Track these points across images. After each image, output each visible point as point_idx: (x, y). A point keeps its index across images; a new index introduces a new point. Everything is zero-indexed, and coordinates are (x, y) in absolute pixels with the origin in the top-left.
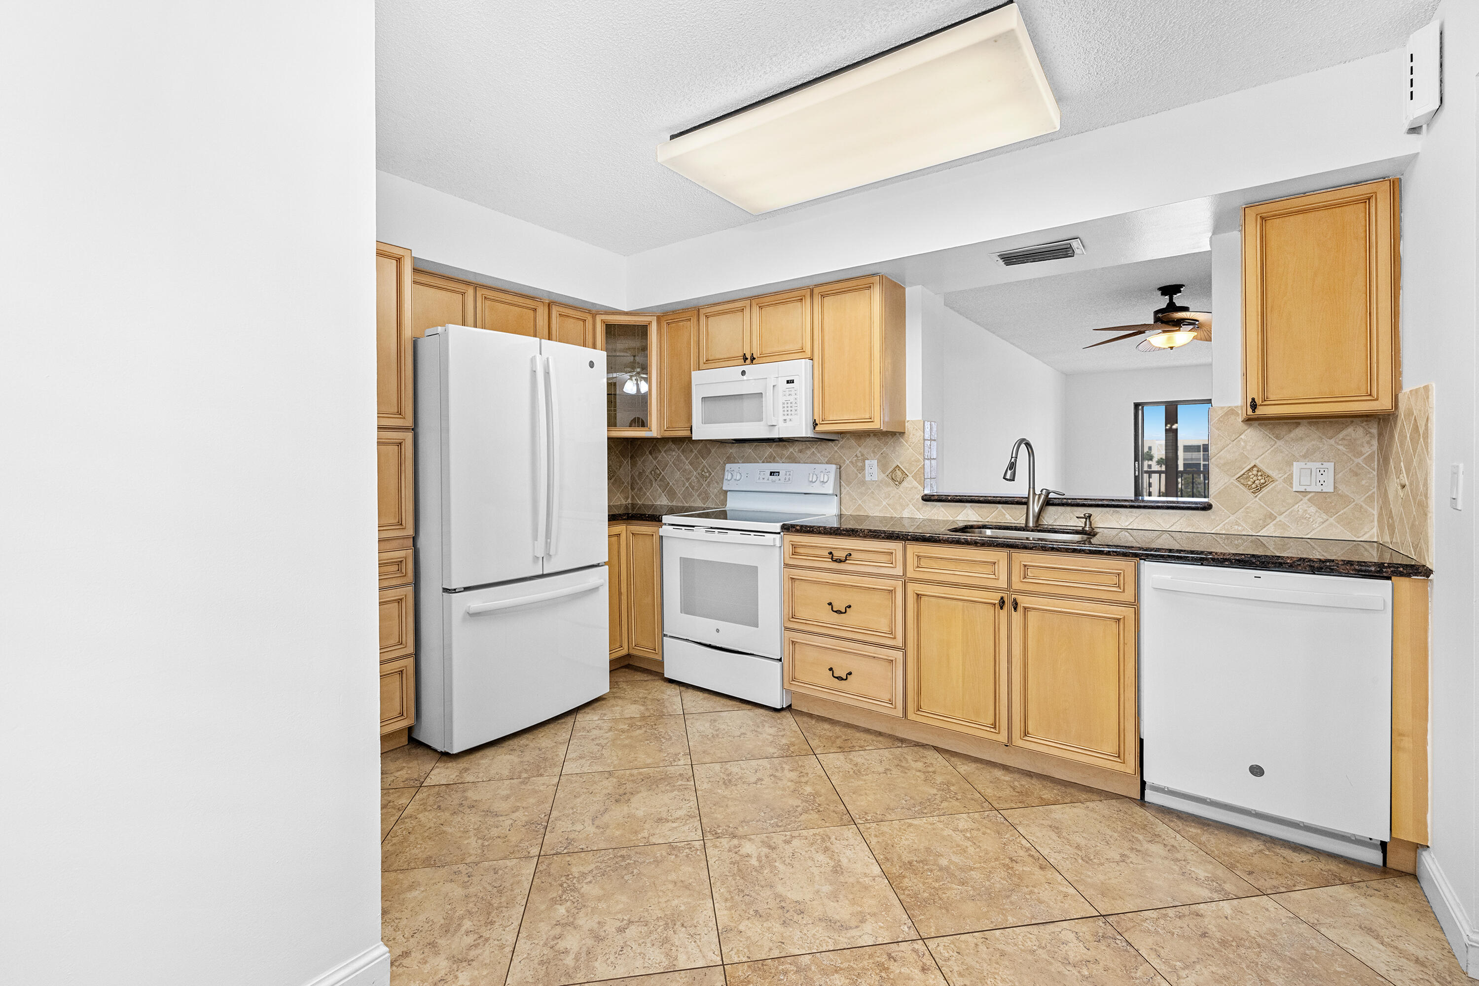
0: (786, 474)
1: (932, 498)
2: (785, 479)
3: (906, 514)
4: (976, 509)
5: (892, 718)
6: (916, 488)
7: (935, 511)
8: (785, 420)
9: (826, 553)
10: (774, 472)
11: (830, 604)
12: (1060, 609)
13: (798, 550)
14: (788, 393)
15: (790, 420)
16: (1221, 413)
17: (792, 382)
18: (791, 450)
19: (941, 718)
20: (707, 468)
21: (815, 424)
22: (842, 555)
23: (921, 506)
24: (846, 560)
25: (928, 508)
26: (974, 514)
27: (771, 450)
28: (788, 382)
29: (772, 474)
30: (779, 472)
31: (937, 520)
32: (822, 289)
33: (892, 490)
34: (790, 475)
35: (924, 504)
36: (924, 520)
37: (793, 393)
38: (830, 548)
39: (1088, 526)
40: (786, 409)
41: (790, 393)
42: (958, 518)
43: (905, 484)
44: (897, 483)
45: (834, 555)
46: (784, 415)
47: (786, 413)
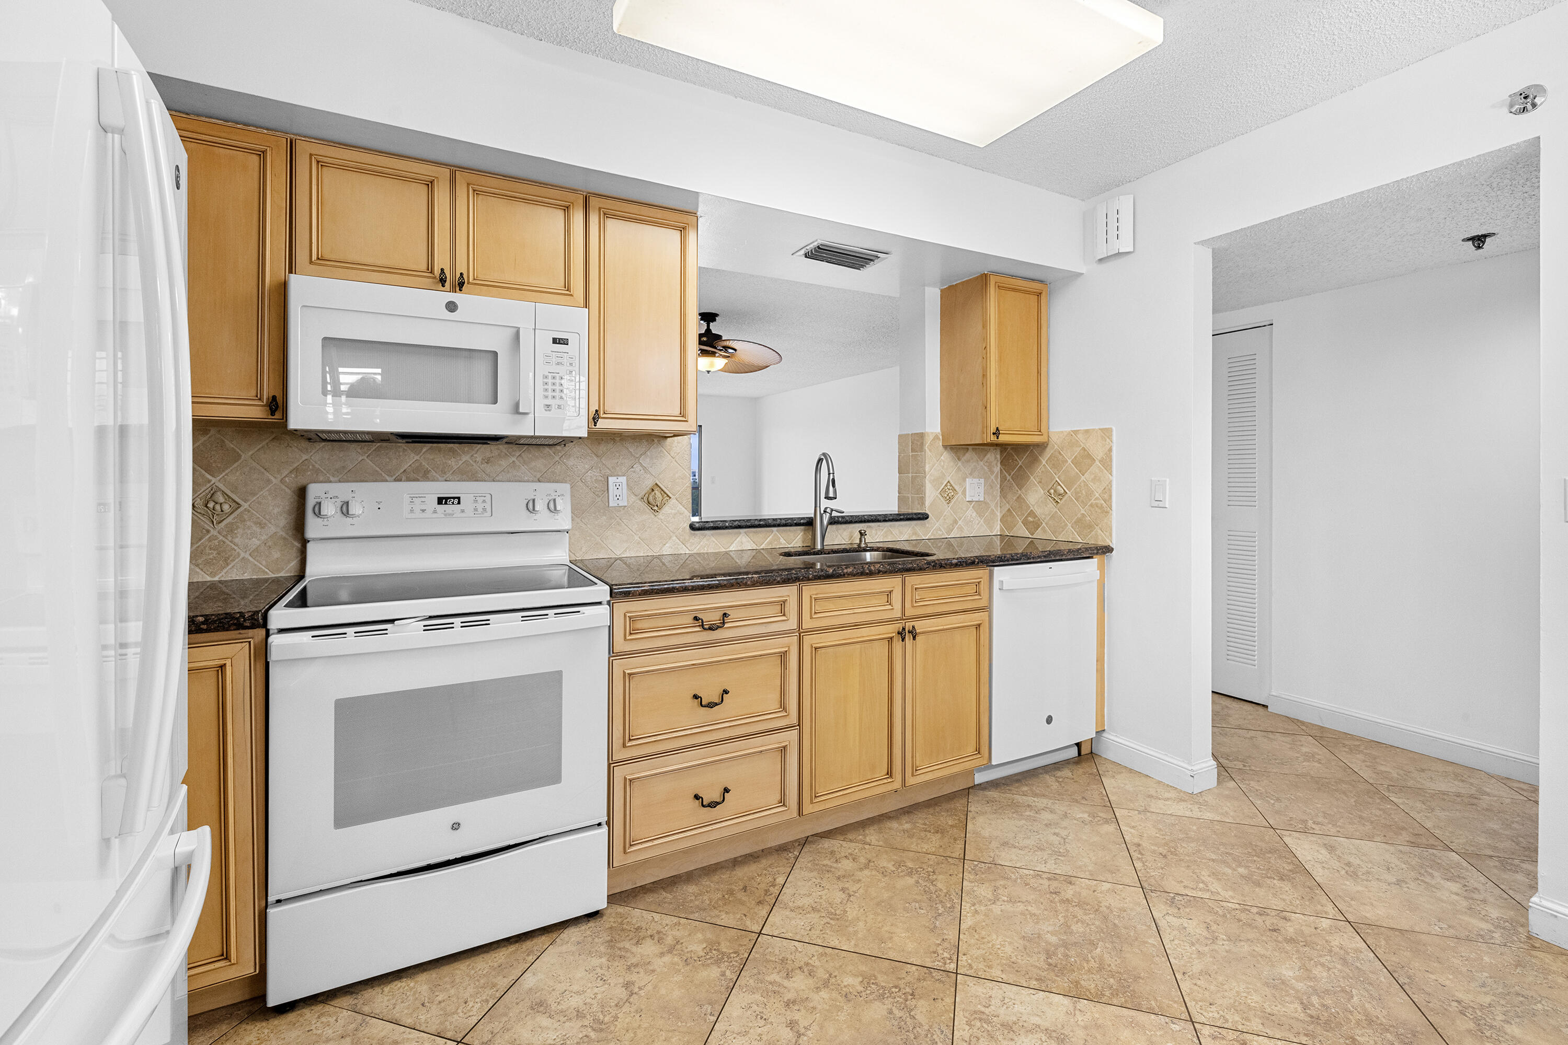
0: (476, 501)
1: (707, 525)
2: (476, 510)
3: (667, 550)
4: (751, 535)
5: (788, 824)
6: (681, 514)
7: (705, 541)
8: (548, 406)
9: (689, 619)
10: (446, 499)
11: (696, 697)
12: (942, 627)
13: (639, 625)
14: (554, 360)
15: (559, 407)
16: (931, 438)
17: (564, 342)
18: (465, 458)
19: (841, 793)
20: (224, 493)
21: (595, 418)
22: (715, 617)
23: (687, 538)
24: (724, 623)
25: (696, 540)
26: (748, 542)
27: (417, 457)
28: (555, 341)
29: (440, 501)
30: (459, 498)
31: (707, 553)
32: (609, 204)
33: (647, 516)
34: (484, 501)
35: (691, 534)
36: (691, 555)
37: (565, 361)
38: (692, 611)
39: (863, 543)
40: (550, 387)
41: (560, 360)
42: (731, 549)
43: (666, 510)
44: (656, 508)
45: (704, 620)
46: (546, 397)
47: (550, 394)
